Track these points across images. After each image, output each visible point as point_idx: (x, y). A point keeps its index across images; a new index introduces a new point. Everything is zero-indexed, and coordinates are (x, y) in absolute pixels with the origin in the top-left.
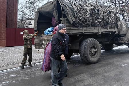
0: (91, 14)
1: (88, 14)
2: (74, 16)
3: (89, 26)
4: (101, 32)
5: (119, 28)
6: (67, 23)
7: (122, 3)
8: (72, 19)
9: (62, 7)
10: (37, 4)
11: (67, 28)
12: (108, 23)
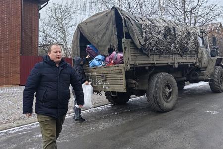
1: (160, 35)
2: (142, 37)
3: (162, 53)
4: (178, 63)
5: (199, 57)
6: (132, 47)
11: (131, 56)
12: (186, 49)
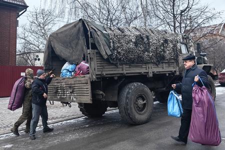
0: (136, 44)
1: (131, 43)
2: (110, 47)
3: (133, 62)
4: (153, 72)
5: (180, 65)
6: (98, 58)
7: (186, 27)
8: (105, 51)
9: (89, 32)
10: (50, 27)
11: (98, 66)
12: (163, 58)
